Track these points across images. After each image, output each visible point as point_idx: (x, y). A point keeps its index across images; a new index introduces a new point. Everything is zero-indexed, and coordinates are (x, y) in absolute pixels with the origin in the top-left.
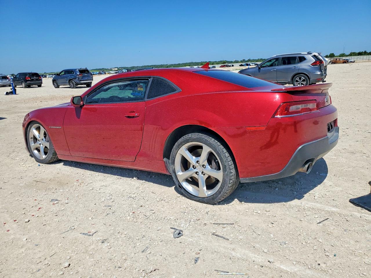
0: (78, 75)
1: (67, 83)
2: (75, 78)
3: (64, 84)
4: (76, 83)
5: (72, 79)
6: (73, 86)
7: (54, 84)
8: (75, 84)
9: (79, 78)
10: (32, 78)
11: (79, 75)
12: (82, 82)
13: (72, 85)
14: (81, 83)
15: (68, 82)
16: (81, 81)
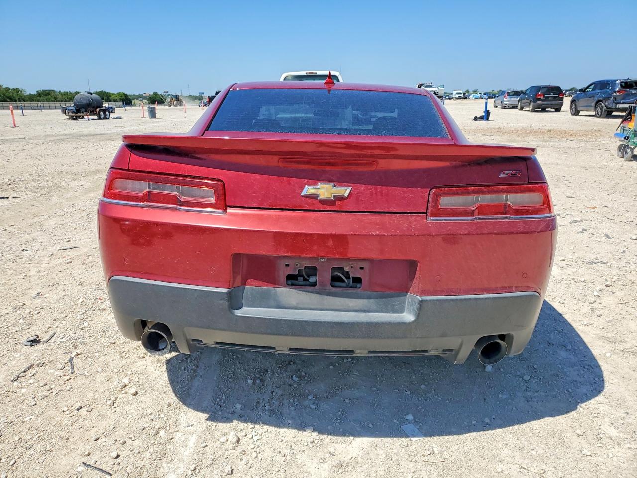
0: (615, 92)
1: (591, 106)
2: (608, 98)
3: (587, 107)
4: (607, 108)
5: (601, 99)
6: (600, 113)
7: (571, 108)
8: (605, 110)
9: (615, 98)
10: (546, 96)
11: (618, 91)
12: (621, 106)
13: (599, 110)
14: (619, 108)
15: (593, 104)
16: (620, 103)
